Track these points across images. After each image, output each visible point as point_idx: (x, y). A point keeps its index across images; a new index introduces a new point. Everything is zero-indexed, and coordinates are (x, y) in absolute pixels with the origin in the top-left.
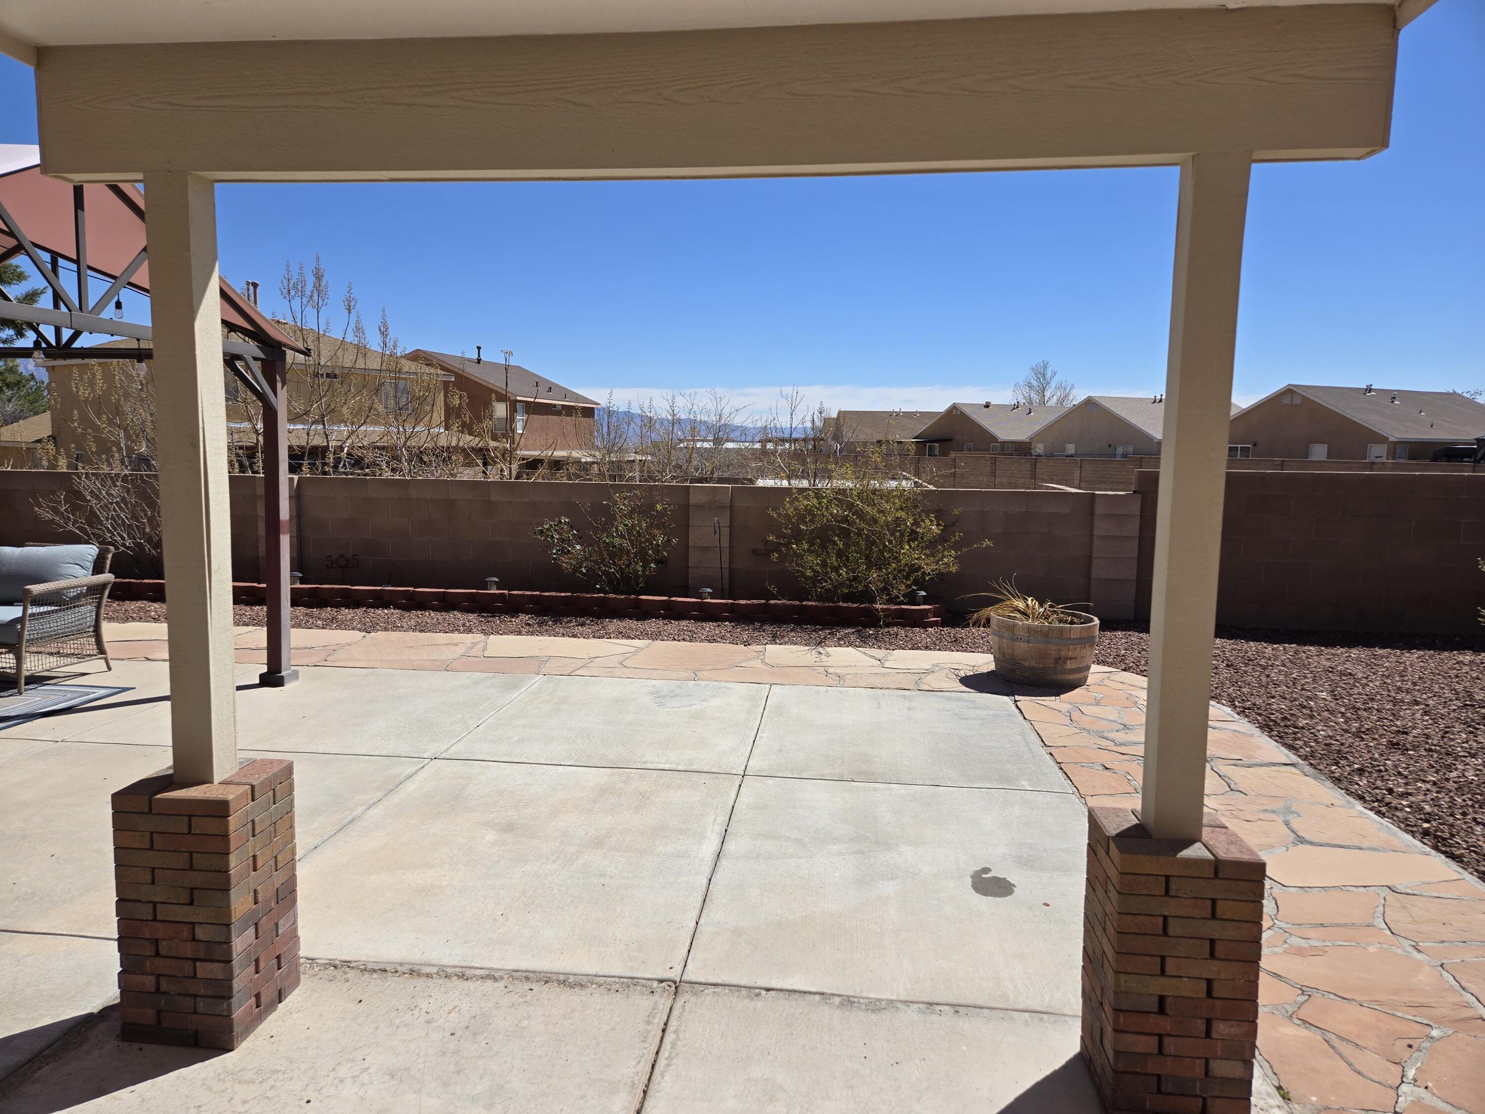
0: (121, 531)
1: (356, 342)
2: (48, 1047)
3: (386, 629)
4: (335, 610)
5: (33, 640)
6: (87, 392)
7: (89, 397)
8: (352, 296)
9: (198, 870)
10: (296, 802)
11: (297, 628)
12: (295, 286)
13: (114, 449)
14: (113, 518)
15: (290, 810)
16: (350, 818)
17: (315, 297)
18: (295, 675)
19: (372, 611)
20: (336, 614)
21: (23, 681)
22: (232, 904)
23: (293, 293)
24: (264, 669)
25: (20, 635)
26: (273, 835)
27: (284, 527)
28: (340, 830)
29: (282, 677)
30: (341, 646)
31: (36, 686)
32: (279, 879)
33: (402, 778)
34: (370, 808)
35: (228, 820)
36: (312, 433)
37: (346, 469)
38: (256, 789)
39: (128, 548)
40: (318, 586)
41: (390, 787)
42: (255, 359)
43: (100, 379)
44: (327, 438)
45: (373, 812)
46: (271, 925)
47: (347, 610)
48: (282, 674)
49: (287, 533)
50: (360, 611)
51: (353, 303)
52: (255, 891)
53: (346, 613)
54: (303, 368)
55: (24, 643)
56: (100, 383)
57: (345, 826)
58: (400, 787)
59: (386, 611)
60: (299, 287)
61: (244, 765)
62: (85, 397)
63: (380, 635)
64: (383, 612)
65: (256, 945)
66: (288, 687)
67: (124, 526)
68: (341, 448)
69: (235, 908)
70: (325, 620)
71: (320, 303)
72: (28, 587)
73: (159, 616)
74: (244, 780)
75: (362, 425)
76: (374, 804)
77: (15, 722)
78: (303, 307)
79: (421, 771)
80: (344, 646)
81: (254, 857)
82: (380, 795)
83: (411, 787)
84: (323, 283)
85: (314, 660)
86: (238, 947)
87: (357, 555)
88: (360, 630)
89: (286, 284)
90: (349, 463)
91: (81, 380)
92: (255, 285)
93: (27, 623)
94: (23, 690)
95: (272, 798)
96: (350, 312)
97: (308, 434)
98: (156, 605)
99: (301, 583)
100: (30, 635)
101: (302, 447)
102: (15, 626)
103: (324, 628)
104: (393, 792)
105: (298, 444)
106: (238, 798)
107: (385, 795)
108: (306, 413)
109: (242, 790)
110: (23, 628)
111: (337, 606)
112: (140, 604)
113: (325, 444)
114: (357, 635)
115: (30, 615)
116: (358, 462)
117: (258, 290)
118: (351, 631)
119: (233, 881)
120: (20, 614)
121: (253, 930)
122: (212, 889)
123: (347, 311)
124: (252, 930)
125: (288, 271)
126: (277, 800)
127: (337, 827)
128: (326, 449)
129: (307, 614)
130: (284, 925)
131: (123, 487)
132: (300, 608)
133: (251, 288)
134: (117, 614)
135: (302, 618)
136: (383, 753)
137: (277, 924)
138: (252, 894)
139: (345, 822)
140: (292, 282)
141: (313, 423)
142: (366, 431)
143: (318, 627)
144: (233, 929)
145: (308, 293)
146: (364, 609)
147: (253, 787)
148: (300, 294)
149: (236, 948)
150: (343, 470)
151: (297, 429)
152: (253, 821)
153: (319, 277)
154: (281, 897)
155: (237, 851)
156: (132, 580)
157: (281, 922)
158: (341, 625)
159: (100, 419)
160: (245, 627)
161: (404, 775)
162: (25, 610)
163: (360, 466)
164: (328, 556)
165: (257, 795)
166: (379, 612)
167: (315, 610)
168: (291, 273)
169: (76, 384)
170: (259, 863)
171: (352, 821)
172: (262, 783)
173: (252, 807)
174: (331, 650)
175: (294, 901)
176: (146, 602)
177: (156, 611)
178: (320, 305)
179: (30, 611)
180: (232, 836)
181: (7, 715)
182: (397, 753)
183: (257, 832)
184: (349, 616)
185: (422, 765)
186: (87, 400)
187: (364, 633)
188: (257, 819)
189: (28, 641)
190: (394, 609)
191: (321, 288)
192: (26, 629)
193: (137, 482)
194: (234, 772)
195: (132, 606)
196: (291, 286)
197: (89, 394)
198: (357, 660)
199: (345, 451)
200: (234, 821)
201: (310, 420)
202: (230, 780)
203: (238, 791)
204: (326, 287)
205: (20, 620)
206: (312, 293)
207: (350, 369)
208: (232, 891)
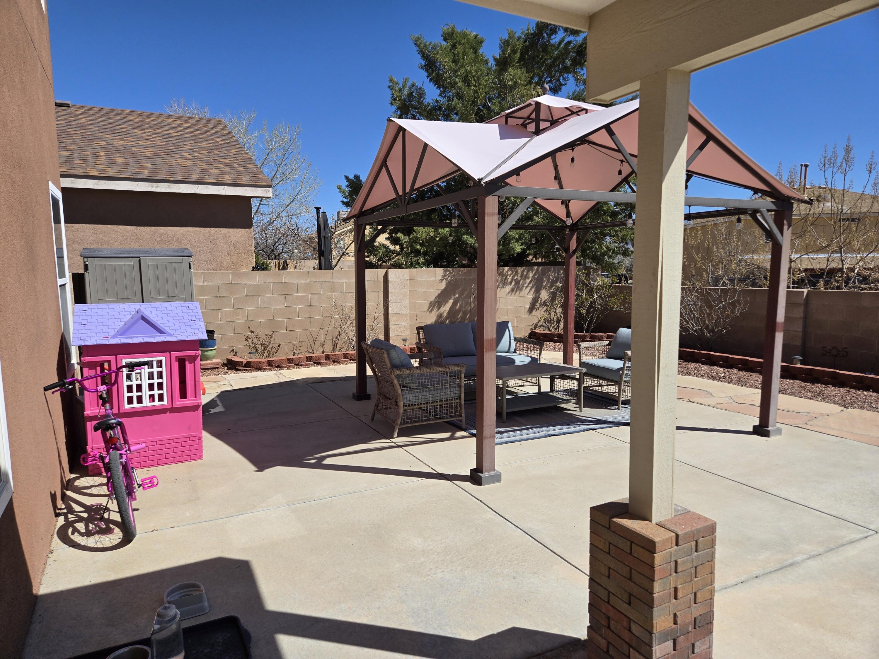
0: (693, 321)
1: (873, 194)
2: (551, 650)
3: (862, 408)
4: (824, 386)
5: (627, 381)
6: (693, 241)
7: (694, 244)
8: (874, 161)
9: (635, 583)
10: (717, 555)
11: (791, 395)
12: (829, 161)
13: (705, 273)
14: (689, 314)
15: (711, 559)
16: (791, 561)
17: (844, 166)
18: (779, 431)
19: (854, 391)
20: (824, 389)
21: (620, 402)
22: (654, 619)
23: (827, 165)
24: (757, 423)
25: (621, 377)
26: (693, 575)
27: (779, 327)
28: (780, 569)
29: (769, 431)
30: (822, 415)
31: (628, 406)
32: (697, 611)
33: (844, 541)
34: (809, 558)
35: (654, 556)
36: (830, 260)
37: (855, 283)
38: (680, 538)
39: (695, 331)
40: (813, 367)
41: (832, 546)
42: (769, 211)
43: (700, 234)
44: (843, 263)
45: (810, 563)
46: (689, 644)
47: (833, 388)
48: (770, 429)
49: (781, 331)
50: (843, 390)
51: (873, 166)
52: (675, 615)
53: (832, 390)
54: (830, 216)
55: (623, 382)
56: (700, 236)
57: (786, 567)
58: (841, 549)
59: (865, 393)
60: (832, 161)
61: (679, 513)
62: (692, 245)
63: (856, 412)
64: (863, 394)
65: (674, 655)
66: (772, 439)
67: (694, 318)
68: (852, 270)
69: (656, 623)
70: (814, 393)
71: (847, 169)
72: (627, 351)
73: (705, 374)
74: (673, 528)
75: (871, 252)
76: (814, 556)
77: (611, 425)
78: (834, 174)
79: (864, 541)
80: (823, 416)
81: (676, 589)
82: (821, 550)
83: (851, 552)
84: (851, 156)
85: (798, 422)
86: (657, 653)
87: (846, 348)
88: (840, 405)
89: (823, 161)
90: (858, 280)
91: (691, 235)
92: (806, 166)
93: (625, 371)
94: (620, 408)
95: (694, 547)
96: (870, 172)
97: (828, 260)
98: (706, 367)
99: (801, 364)
100: (626, 378)
101: (822, 269)
102: (619, 372)
103: (812, 399)
104: (834, 551)
105: (819, 267)
106: (665, 541)
107: (827, 552)
108: (828, 246)
109: (667, 537)
110: (623, 374)
111: (826, 383)
112: (697, 365)
113: (840, 266)
114: (837, 408)
115: (627, 367)
116: (865, 280)
117: (808, 169)
118: (832, 405)
119: (656, 602)
120: (622, 366)
121: (672, 644)
122: (642, 602)
123: (868, 172)
124: (670, 643)
125: (825, 152)
126: (699, 549)
127: (778, 566)
128: (841, 270)
129: (801, 387)
130: (700, 647)
131: (696, 296)
132: (798, 381)
133: (804, 168)
134: (682, 370)
135: (797, 389)
136: (834, 513)
137: (693, 645)
138: (672, 616)
139: (786, 563)
140: (827, 158)
141: (833, 253)
142: (873, 257)
143: (807, 397)
144: (654, 638)
145: (838, 163)
146: (848, 389)
147: (677, 536)
148: (832, 165)
149: (656, 653)
150: (852, 285)
151: (819, 257)
152: (676, 562)
153: (848, 151)
154: (698, 624)
155: (660, 581)
156: (695, 351)
157: (697, 644)
158: (825, 398)
159: (697, 255)
160: (755, 389)
161: (847, 539)
162: (624, 364)
163: (866, 282)
164: (824, 347)
165: (680, 542)
166: (860, 392)
167: (809, 384)
168: (827, 153)
169: (688, 237)
170: (680, 595)
171: (792, 565)
172: (686, 534)
173: (676, 551)
174: (813, 417)
175: (711, 632)
176: (701, 364)
177: (704, 371)
178: (847, 171)
179: (627, 365)
180: (656, 569)
181: (609, 420)
182: (845, 517)
183: (679, 570)
184: (834, 393)
185: (866, 535)
186: (693, 245)
187: (843, 408)
188: (679, 561)
189: (625, 381)
190: (873, 392)
191: (849, 159)
192: (625, 374)
193: (703, 293)
194: (669, 517)
195: (692, 366)
196: (826, 161)
197: (694, 243)
198: (833, 429)
199: (856, 271)
200: (658, 558)
201: (830, 251)
202: (663, 523)
203: (665, 536)
204: (853, 158)
205: (622, 369)
206: (842, 163)
207: (865, 213)
208: (655, 609)
